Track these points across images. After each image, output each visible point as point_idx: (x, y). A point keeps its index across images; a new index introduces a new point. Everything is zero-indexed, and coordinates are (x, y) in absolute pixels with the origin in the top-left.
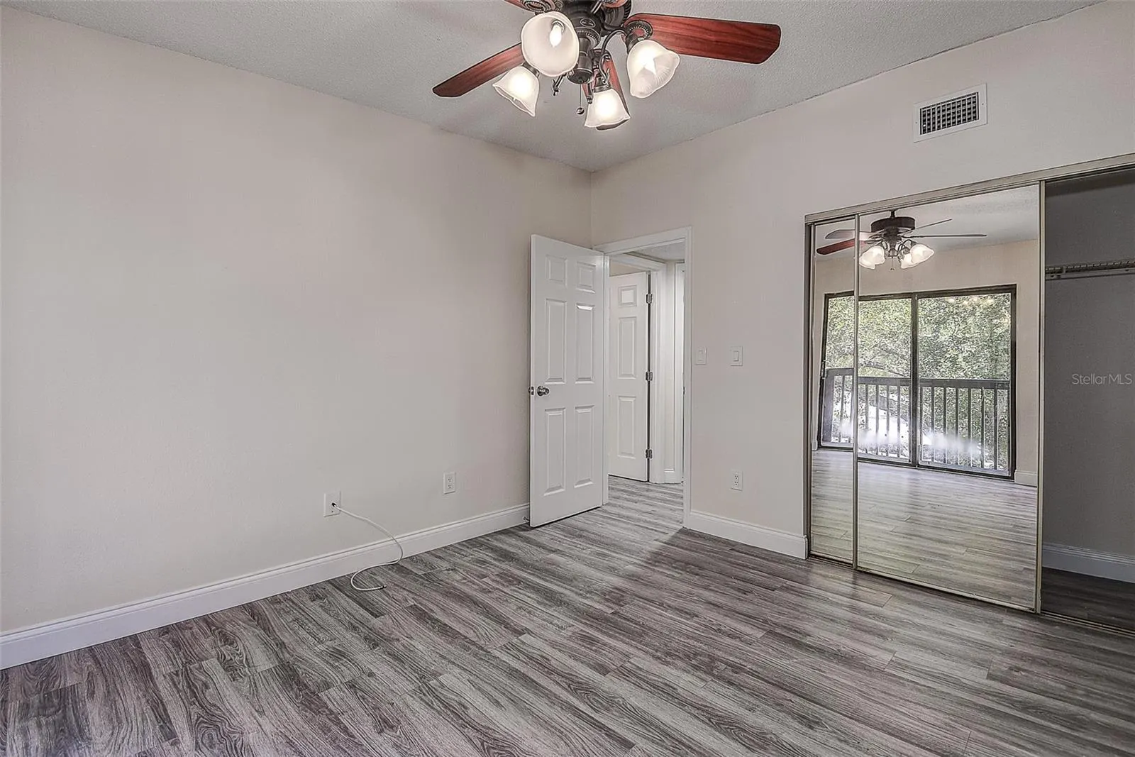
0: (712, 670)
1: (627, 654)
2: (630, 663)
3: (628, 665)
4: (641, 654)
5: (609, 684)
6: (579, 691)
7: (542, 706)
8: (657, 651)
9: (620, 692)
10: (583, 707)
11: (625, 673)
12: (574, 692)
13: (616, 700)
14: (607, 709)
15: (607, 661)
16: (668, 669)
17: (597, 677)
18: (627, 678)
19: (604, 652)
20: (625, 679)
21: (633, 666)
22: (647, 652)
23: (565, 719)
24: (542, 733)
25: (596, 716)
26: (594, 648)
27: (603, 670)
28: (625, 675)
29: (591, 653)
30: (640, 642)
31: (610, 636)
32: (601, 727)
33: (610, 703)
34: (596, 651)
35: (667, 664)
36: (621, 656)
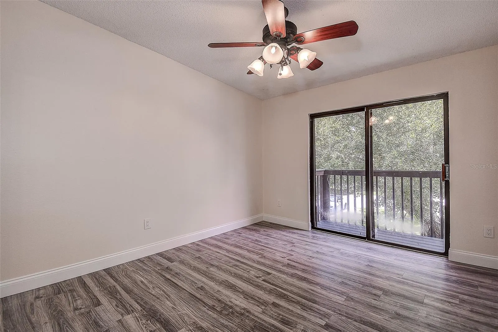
0: (224, 306)
1: (264, 314)
2: (262, 308)
3: (263, 307)
4: (256, 314)
5: (272, 299)
6: (283, 295)
7: (296, 290)
8: (248, 316)
9: (266, 295)
10: (280, 290)
11: (264, 303)
12: (285, 295)
13: (268, 293)
14: (271, 290)
15: (274, 309)
16: (245, 306)
17: (277, 301)
18: (264, 301)
19: (275, 314)
20: (265, 301)
21: (260, 307)
22: (253, 315)
23: (285, 286)
24: (291, 282)
25: (274, 287)
26: (281, 317)
27: (275, 305)
28: (265, 302)
29: (282, 313)
30: (256, 322)
31: (273, 325)
32: (272, 284)
33: (270, 292)
34: (280, 315)
35: (244, 309)
36: (266, 312)
